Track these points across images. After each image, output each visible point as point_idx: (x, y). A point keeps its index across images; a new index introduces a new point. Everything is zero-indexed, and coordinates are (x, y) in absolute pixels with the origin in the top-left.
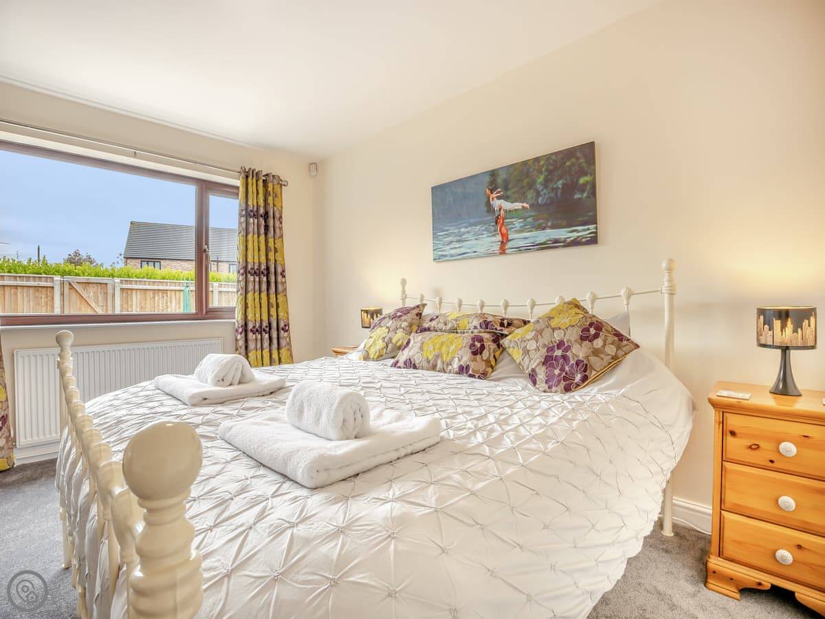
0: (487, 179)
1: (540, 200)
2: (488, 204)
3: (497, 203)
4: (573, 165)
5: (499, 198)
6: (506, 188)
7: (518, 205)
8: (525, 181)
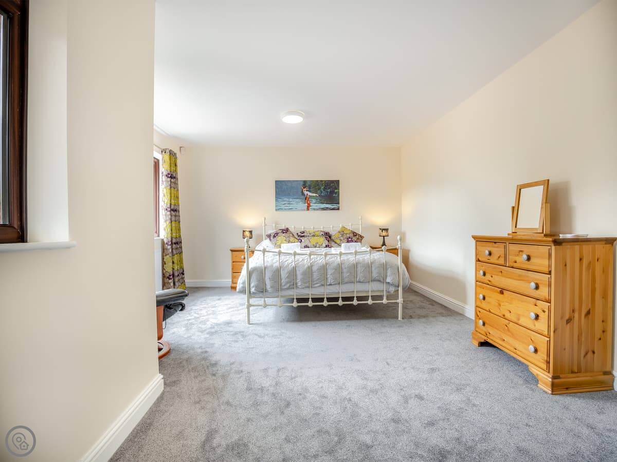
0: (302, 183)
1: (322, 194)
2: (303, 194)
3: (306, 193)
4: (333, 185)
5: (307, 191)
6: (310, 188)
7: (315, 195)
8: (317, 187)
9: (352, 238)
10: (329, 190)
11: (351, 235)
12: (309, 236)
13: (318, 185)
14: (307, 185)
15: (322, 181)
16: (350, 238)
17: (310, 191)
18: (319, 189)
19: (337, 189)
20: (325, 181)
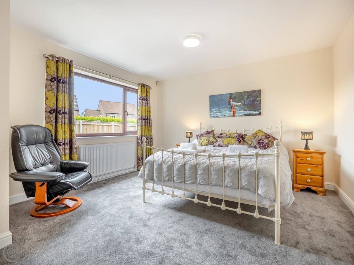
0: (229, 96)
1: (245, 103)
2: (229, 102)
3: (232, 103)
4: (255, 95)
5: (232, 101)
6: (235, 99)
7: (239, 104)
8: (241, 98)
9: (263, 140)
10: (251, 99)
11: (264, 137)
12: (225, 137)
13: (242, 96)
14: (233, 96)
15: (245, 92)
16: (261, 140)
17: (235, 101)
18: (243, 99)
19: (258, 97)
20: (248, 92)
